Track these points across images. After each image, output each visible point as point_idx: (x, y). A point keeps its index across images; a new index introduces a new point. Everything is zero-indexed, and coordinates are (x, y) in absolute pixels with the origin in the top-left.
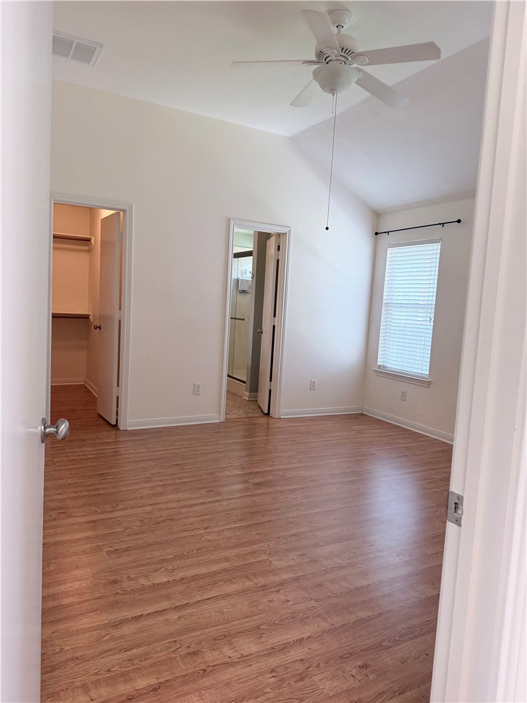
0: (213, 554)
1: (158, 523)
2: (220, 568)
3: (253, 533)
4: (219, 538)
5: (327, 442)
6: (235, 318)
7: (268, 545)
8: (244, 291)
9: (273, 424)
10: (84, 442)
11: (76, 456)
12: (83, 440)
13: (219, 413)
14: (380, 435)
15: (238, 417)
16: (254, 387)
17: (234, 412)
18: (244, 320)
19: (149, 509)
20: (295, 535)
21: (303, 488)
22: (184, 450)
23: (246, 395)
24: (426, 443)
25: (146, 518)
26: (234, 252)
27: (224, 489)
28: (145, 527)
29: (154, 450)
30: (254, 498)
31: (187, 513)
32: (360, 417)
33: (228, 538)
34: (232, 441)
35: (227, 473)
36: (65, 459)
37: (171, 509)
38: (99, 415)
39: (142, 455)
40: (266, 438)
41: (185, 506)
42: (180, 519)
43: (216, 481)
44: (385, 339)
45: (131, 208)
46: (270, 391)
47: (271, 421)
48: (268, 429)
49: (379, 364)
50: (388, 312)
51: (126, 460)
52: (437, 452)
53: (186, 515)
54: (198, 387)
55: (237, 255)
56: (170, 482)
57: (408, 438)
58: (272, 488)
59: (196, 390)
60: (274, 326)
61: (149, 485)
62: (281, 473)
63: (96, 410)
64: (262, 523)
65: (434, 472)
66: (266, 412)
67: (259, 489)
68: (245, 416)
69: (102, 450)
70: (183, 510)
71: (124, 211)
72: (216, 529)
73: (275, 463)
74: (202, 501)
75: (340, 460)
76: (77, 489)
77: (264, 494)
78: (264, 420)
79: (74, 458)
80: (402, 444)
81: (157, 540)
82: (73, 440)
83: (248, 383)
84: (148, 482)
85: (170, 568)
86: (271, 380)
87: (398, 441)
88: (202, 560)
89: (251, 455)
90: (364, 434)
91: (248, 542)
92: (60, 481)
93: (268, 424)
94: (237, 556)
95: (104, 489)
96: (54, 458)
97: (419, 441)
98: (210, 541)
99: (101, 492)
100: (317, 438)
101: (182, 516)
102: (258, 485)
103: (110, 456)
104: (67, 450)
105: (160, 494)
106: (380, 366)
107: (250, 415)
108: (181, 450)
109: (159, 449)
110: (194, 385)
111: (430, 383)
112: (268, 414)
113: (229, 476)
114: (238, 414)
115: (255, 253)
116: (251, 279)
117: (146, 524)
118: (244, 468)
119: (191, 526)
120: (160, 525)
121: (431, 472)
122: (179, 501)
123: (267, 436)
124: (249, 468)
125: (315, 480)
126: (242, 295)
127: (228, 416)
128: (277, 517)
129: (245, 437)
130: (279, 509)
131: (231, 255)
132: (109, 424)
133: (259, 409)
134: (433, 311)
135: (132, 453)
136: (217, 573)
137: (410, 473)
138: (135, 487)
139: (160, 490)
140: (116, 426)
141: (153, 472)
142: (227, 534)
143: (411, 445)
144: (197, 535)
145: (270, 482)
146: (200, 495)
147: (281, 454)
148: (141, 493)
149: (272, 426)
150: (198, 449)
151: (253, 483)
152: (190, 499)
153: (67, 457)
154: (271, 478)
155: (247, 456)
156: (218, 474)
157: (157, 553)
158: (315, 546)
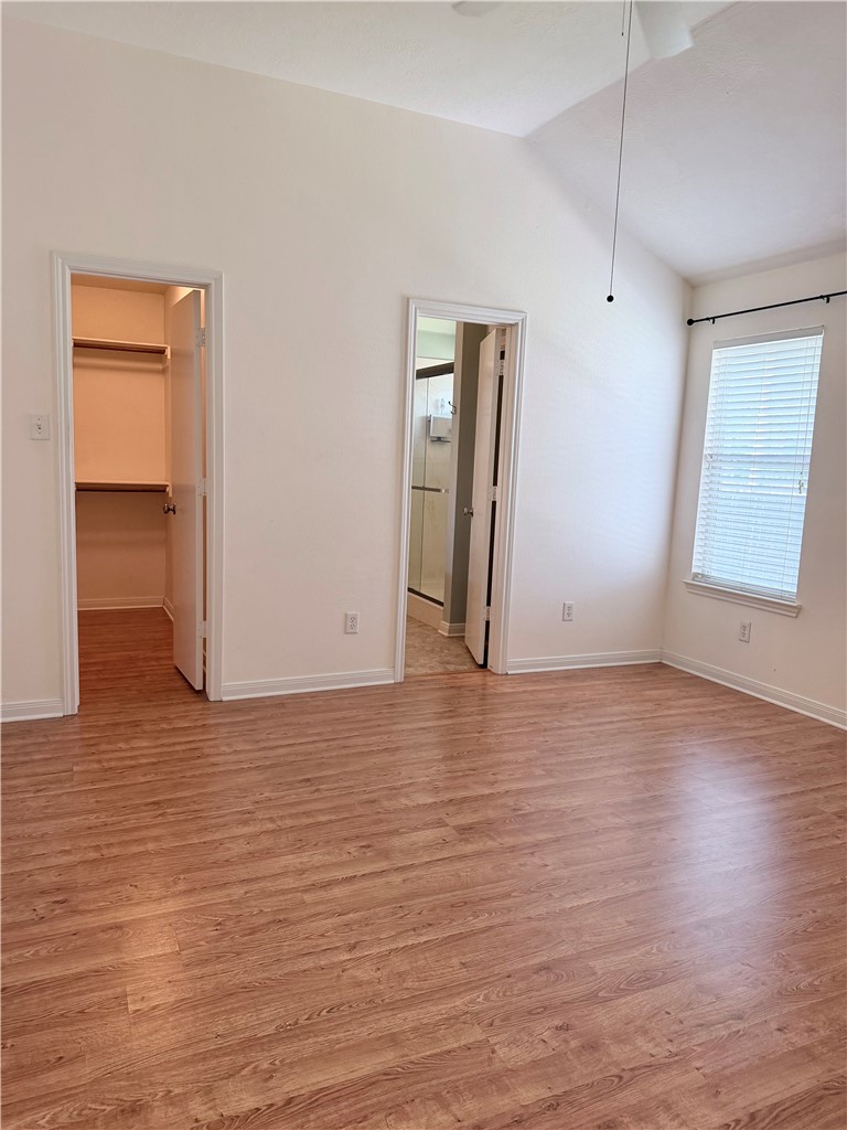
0: (363, 1024)
1: (253, 931)
2: (379, 1068)
3: (455, 961)
4: (379, 974)
5: (601, 728)
6: (424, 488)
7: (487, 998)
8: (439, 439)
9: (492, 687)
10: (138, 729)
11: (117, 759)
12: (136, 724)
13: (394, 667)
14: (702, 710)
15: (430, 672)
16: (459, 613)
17: (422, 661)
18: (438, 490)
19: (238, 892)
20: (544, 968)
21: (557, 840)
22: (324, 745)
23: (444, 627)
24: (793, 727)
25: (229, 918)
26: (418, 367)
27: (397, 842)
28: (226, 943)
29: (266, 744)
30: (458, 865)
31: (317, 903)
32: (657, 671)
33: (400, 975)
34: (415, 725)
35: (403, 801)
36: (96, 766)
37: (283, 892)
38: (177, 668)
39: (242, 757)
40: (480, 718)
41: (313, 887)
42: (301, 921)
43: (381, 821)
44: (707, 524)
45: (219, 280)
46: (488, 623)
47: (490, 680)
48: (483, 697)
49: (694, 570)
50: (714, 471)
51: (210, 770)
52: (819, 747)
53: (313, 911)
54: (354, 618)
55: (424, 374)
56: (289, 822)
57: (756, 716)
58: (494, 839)
59: (349, 625)
60: (494, 503)
61: (246, 830)
62: (510, 801)
63: (171, 658)
64: (473, 934)
65: (820, 796)
66: (481, 662)
67: (467, 841)
68: (440, 670)
69: (169, 745)
70: (308, 897)
71: (206, 287)
72: (374, 951)
73: (499, 777)
74: (349, 872)
75: (628, 770)
76: (102, 841)
77: (479, 854)
78: (477, 678)
79: (113, 764)
80: (747, 729)
81: (247, 979)
82: (118, 724)
83: (448, 605)
84: (245, 823)
85: (265, 1065)
86: (489, 604)
87: (737, 724)
88: (338, 1041)
89: (451, 758)
90: (669, 708)
91: (443, 988)
92: (75, 819)
93: (484, 686)
94: (415, 1029)
95: (156, 839)
96: (74, 764)
97: (779, 724)
98: (359, 984)
99: (151, 846)
100: (579, 719)
101: (304, 913)
102: (465, 831)
103: (181, 760)
104: (103, 747)
105: (268, 853)
106: (696, 575)
107: (451, 668)
108: (318, 745)
109: (278, 743)
110: (346, 615)
111: (799, 609)
112: (484, 666)
113: (407, 809)
114: (427, 666)
115: (458, 368)
116: (450, 416)
117: (228, 933)
118: (436, 790)
119: (321, 941)
120: (258, 935)
121: (815, 795)
122: (302, 872)
123: (483, 713)
124: (447, 788)
125: (581, 820)
126: (437, 445)
127: (411, 670)
128: (506, 919)
129: (441, 716)
130: (508, 895)
131: (411, 375)
132: (192, 688)
133: (467, 656)
134: (807, 469)
135: (224, 754)
136: (370, 1082)
137: (773, 799)
138: (217, 836)
139: (266, 842)
140: (202, 694)
141: (258, 797)
142: (399, 964)
143: (765, 732)
144: (332, 966)
145: (489, 823)
146: (345, 857)
147: (510, 756)
148: (229, 849)
149: (492, 691)
150: (347, 743)
151: (454, 828)
152: (324, 867)
153: (99, 761)
154: (491, 814)
155: (445, 759)
156: (386, 804)
157: (240, 1020)
158: (592, 998)
